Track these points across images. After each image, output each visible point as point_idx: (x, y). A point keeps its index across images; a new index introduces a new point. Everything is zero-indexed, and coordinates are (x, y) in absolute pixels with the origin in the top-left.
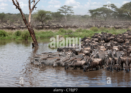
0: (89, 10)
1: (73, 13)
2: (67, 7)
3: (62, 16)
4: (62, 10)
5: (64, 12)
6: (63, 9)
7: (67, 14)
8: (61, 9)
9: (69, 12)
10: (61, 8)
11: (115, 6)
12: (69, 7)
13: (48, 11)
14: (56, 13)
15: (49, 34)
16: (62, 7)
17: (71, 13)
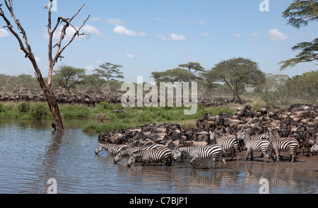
0: (153, 73)
1: (122, 77)
2: (111, 66)
3: (103, 82)
4: (102, 72)
5: (105, 76)
6: (104, 69)
7: (111, 78)
8: (101, 68)
9: (114, 74)
10: (101, 66)
11: (201, 67)
12: (115, 66)
13: (79, 69)
14: (90, 76)
15: (81, 112)
16: (103, 66)
17: (120, 76)
